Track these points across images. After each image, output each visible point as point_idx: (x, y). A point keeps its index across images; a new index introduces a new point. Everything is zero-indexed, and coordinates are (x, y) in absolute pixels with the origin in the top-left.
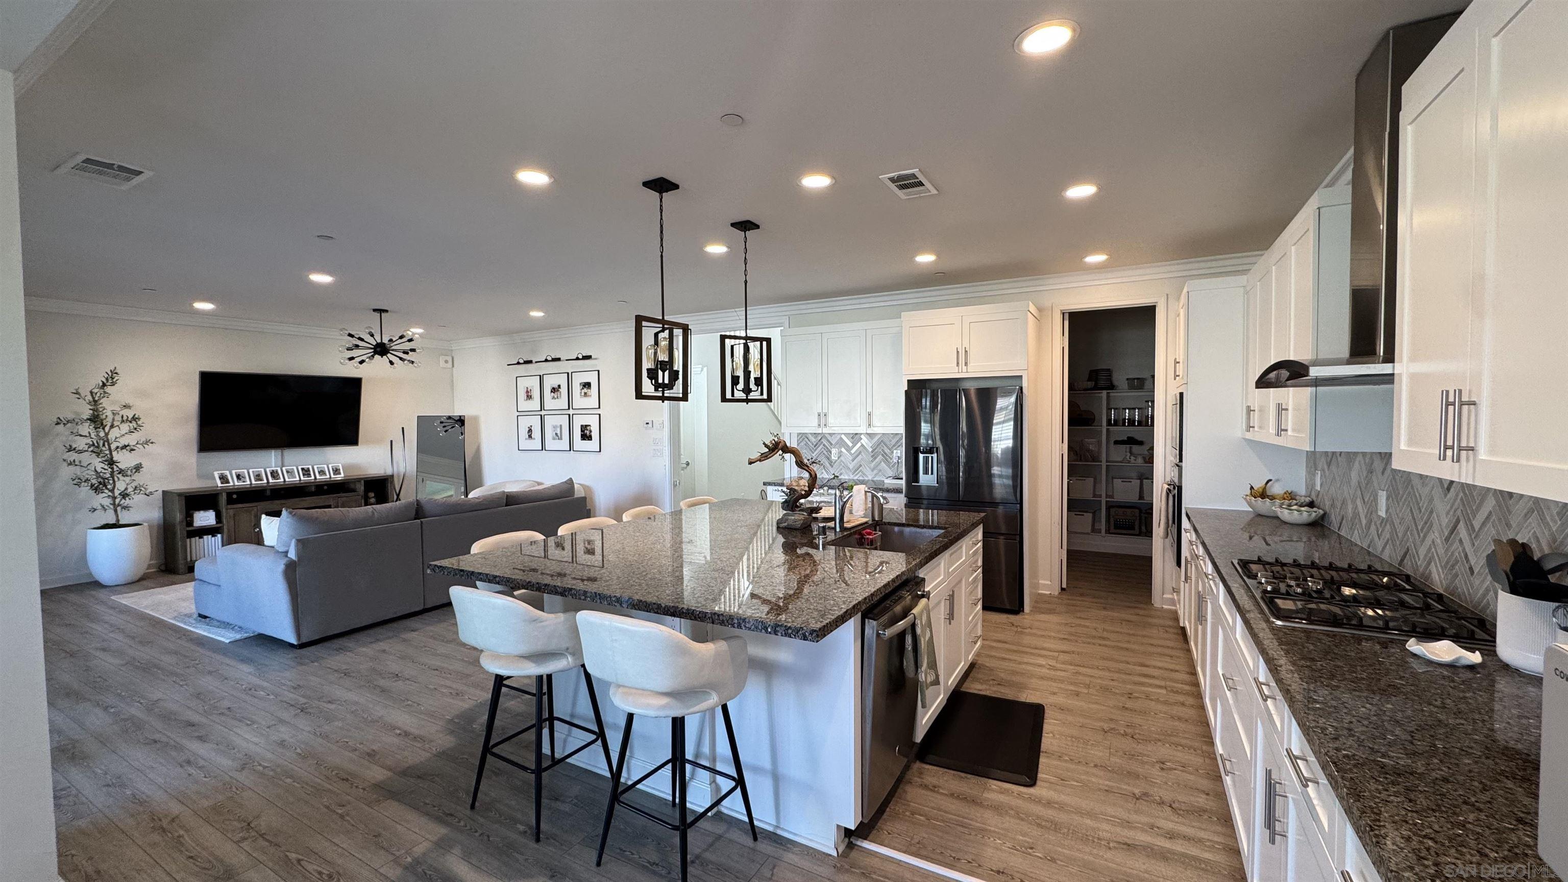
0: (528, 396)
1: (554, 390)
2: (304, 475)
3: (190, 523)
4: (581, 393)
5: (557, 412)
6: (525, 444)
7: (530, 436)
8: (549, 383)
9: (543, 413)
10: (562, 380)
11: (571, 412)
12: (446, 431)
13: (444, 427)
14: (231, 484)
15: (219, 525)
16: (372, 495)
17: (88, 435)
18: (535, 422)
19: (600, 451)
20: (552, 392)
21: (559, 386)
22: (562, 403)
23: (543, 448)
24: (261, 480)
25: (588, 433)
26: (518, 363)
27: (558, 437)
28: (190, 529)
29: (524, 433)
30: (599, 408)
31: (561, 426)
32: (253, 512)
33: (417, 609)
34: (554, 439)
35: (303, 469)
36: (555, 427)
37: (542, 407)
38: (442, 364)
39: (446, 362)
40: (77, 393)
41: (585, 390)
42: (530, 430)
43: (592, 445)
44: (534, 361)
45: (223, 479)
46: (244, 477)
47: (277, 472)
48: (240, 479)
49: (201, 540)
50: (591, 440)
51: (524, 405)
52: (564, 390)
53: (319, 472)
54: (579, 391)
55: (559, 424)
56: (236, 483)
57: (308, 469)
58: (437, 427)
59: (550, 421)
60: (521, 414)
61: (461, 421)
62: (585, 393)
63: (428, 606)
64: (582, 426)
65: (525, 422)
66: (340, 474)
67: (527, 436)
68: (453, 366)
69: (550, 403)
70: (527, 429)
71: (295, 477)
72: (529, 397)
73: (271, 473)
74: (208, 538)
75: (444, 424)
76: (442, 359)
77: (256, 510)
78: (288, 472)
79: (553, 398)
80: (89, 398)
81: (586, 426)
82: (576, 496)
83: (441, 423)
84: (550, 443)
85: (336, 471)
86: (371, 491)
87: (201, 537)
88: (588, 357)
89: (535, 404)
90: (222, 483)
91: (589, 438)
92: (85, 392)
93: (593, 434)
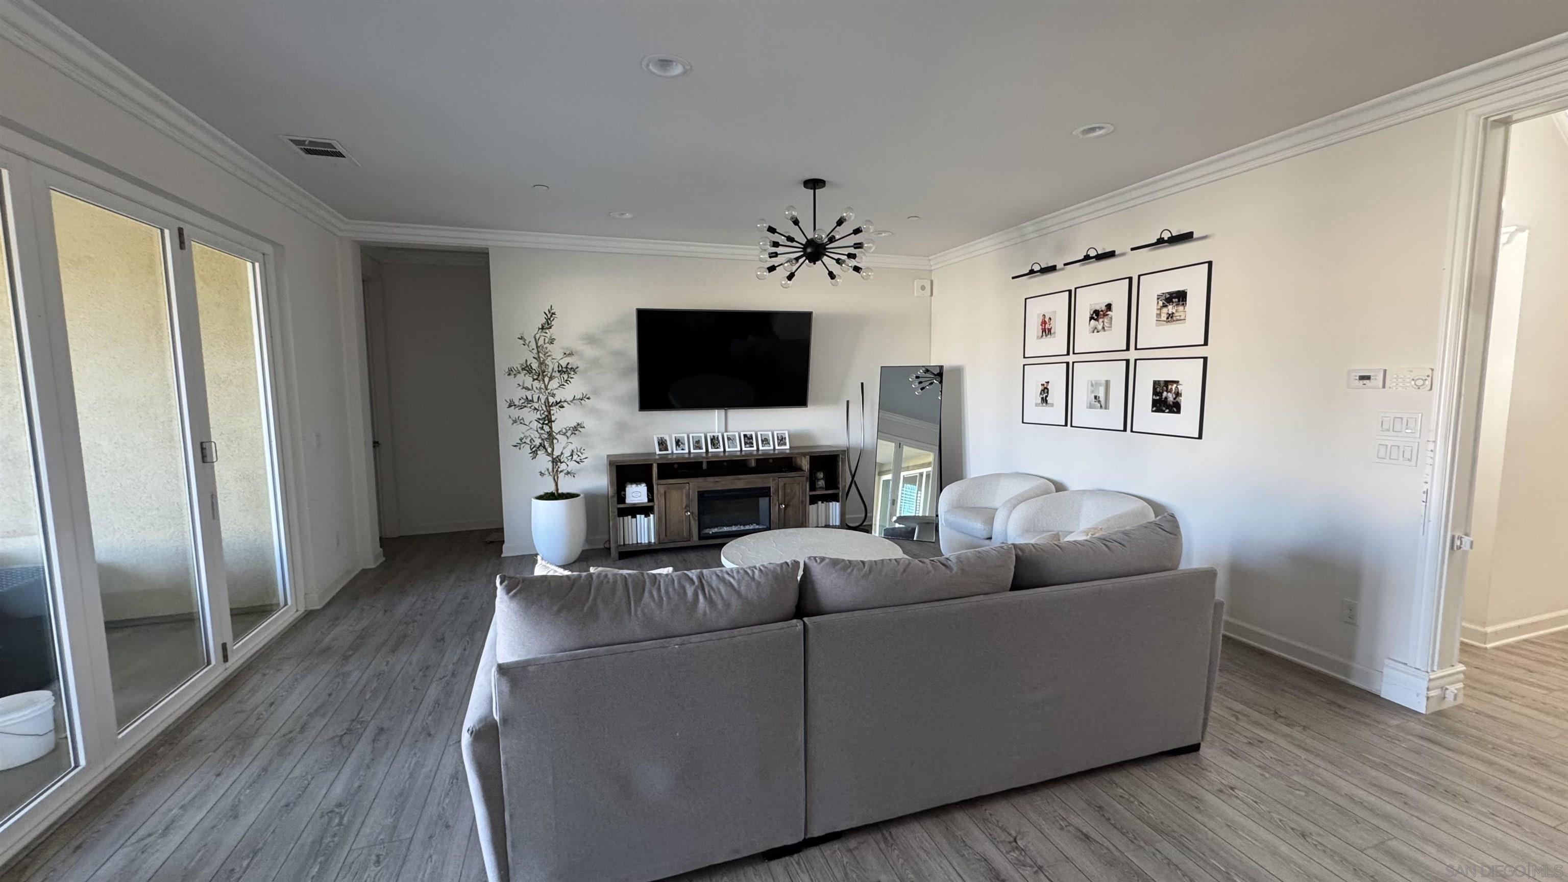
0: (1044, 330)
1: (1096, 315)
2: (746, 443)
3: (621, 498)
4: (1159, 315)
5: (1103, 356)
6: (1034, 412)
7: (1044, 400)
8: (1087, 302)
9: (1071, 358)
10: (1117, 295)
11: (1132, 355)
12: (922, 389)
13: (920, 383)
14: (670, 452)
15: (651, 504)
16: (821, 475)
17: (530, 387)
18: (1056, 376)
19: (1200, 437)
20: (1091, 318)
21: (1109, 307)
22: (1115, 337)
23: (1068, 421)
24: (700, 448)
25: (1171, 397)
26: (1032, 272)
27: (1100, 402)
28: (622, 506)
29: (1033, 395)
30: (1206, 343)
31: (1107, 383)
32: (684, 491)
33: (789, 841)
34: (1091, 406)
35: (745, 436)
36: (1094, 385)
37: (1070, 349)
38: (917, 292)
39: (923, 288)
40: (521, 338)
41: (1171, 309)
42: (1045, 390)
43: (1186, 420)
44: (1060, 265)
45: (662, 444)
46: (683, 444)
47: (718, 438)
48: (679, 446)
49: (634, 520)
50: (1178, 412)
51: (1038, 346)
52: (1119, 315)
53: (762, 441)
54: (1156, 312)
55: (1103, 379)
56: (675, 452)
57: (751, 436)
58: (911, 383)
59: (1084, 375)
60: (1029, 361)
61: (939, 374)
62: (1170, 316)
63: (817, 831)
64: (1156, 383)
65: (1036, 377)
66: (785, 444)
67: (1039, 400)
68: (932, 295)
69: (1085, 339)
70: (1041, 388)
71: (736, 447)
72: (1046, 331)
73: (712, 440)
74: (641, 518)
75: (920, 380)
76: (917, 284)
77: (687, 488)
78: (729, 439)
79: (1095, 330)
80: (533, 345)
81: (1167, 383)
82: (1183, 566)
83: (917, 377)
84: (1081, 414)
85: (782, 441)
86: (819, 470)
87: (634, 516)
88: (1187, 237)
89: (1057, 344)
90: (660, 450)
91: (1175, 408)
92: (529, 338)
93: (1183, 401)
